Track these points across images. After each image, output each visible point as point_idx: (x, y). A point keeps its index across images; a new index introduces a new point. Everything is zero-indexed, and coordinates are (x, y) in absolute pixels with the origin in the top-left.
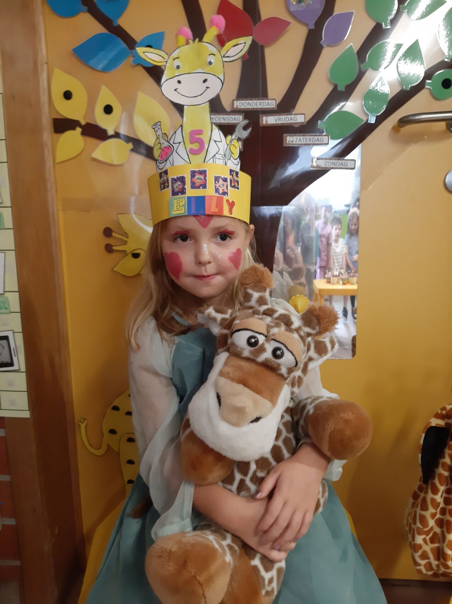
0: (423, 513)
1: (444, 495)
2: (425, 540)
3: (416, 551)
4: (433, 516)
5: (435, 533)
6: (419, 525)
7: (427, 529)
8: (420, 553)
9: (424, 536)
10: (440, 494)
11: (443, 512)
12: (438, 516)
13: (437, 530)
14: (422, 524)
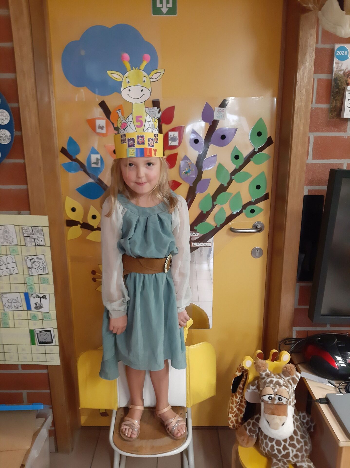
0: (232, 405)
1: (240, 399)
2: (232, 416)
3: (229, 420)
4: (236, 407)
5: (236, 413)
6: (230, 410)
7: (233, 412)
8: (230, 421)
9: (232, 414)
10: (238, 398)
11: (240, 405)
12: (238, 407)
13: (237, 412)
14: (231, 410)
